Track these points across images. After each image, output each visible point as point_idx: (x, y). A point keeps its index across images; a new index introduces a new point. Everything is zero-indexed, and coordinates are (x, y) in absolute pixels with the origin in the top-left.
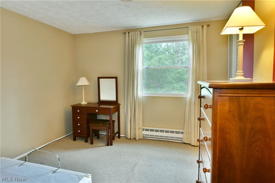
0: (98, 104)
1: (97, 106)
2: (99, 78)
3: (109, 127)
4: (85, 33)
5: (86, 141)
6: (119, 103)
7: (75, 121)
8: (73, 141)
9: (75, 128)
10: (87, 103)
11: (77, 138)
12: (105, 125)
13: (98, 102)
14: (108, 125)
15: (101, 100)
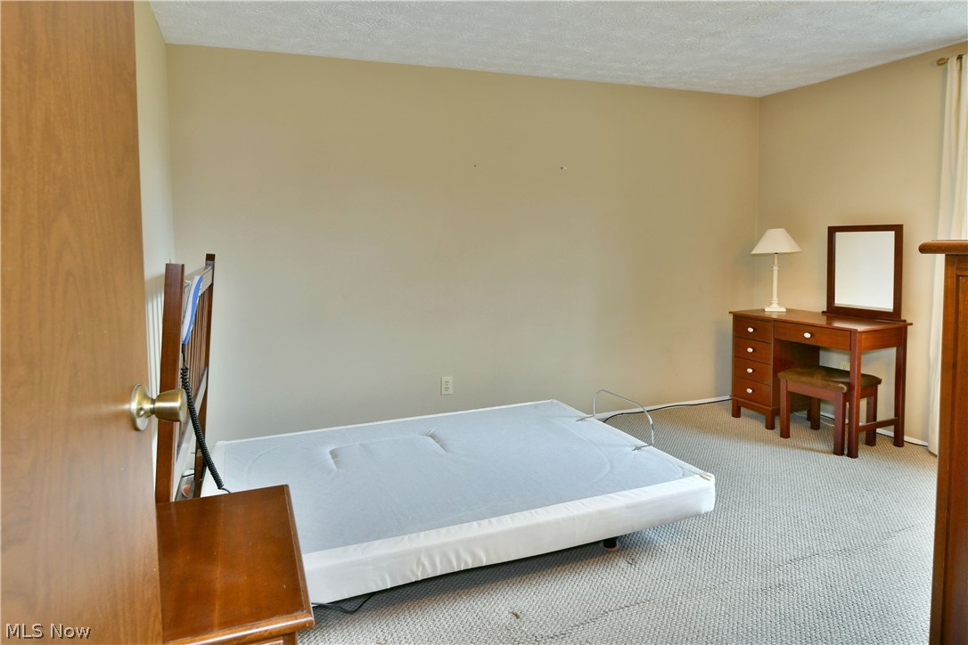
0: (825, 318)
1: (822, 321)
2: (832, 231)
3: (845, 394)
4: (795, 87)
5: (770, 426)
6: (905, 321)
7: (739, 359)
8: (731, 416)
9: (739, 379)
10: (785, 310)
11: (743, 410)
12: (832, 384)
13: (825, 310)
14: (841, 385)
15: (836, 305)
